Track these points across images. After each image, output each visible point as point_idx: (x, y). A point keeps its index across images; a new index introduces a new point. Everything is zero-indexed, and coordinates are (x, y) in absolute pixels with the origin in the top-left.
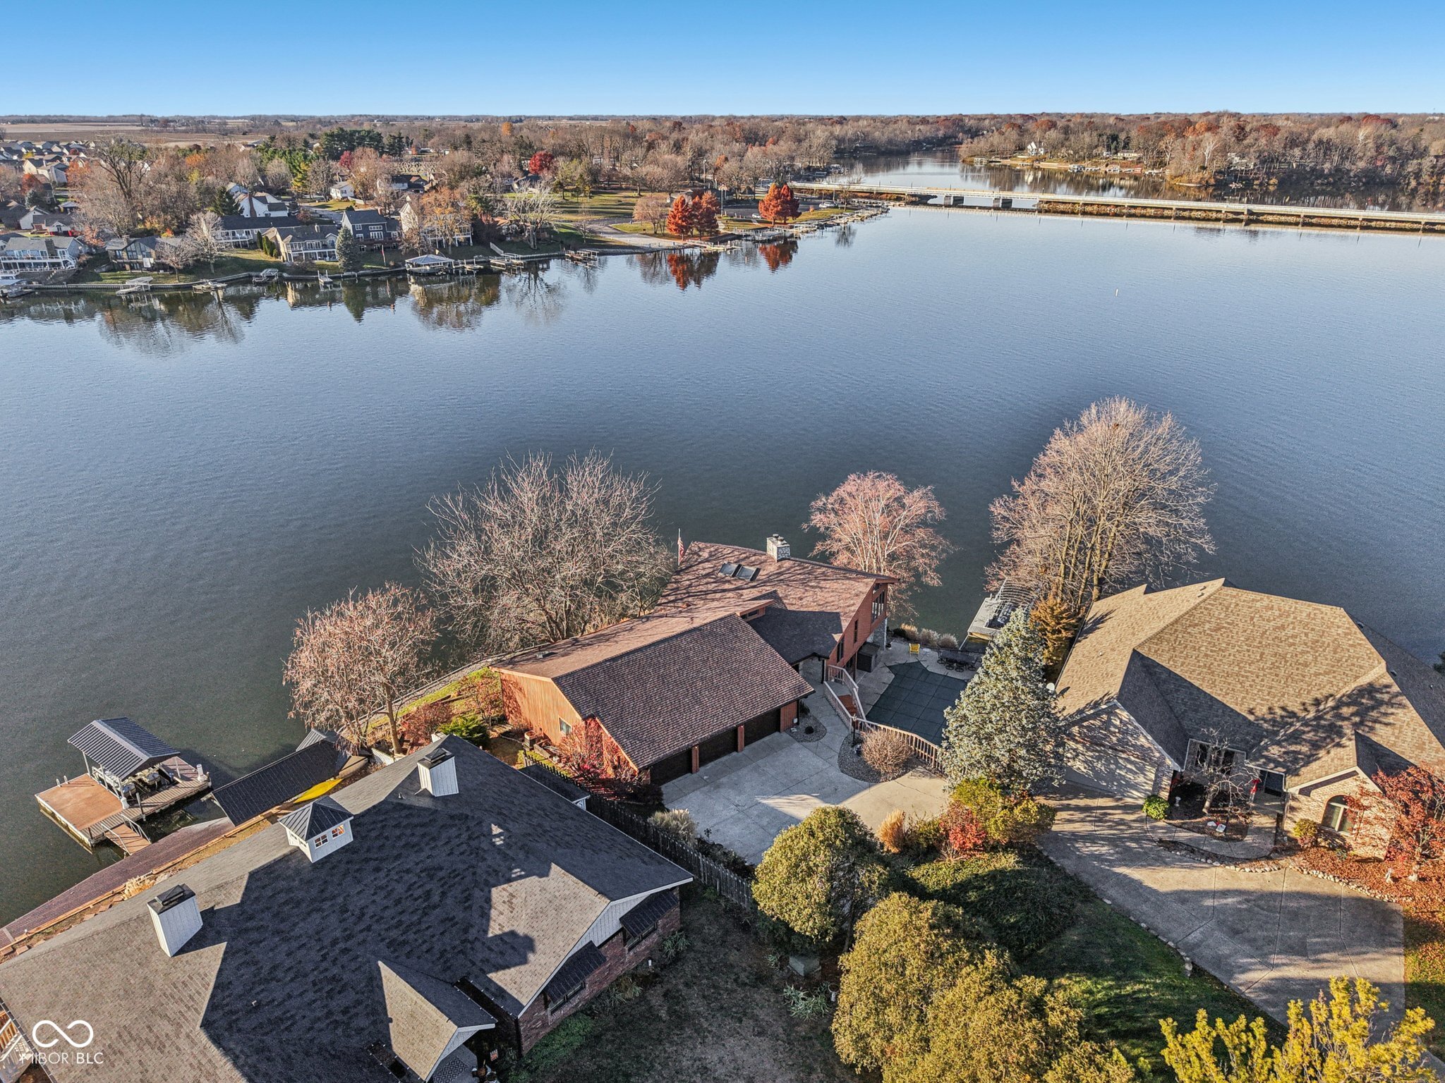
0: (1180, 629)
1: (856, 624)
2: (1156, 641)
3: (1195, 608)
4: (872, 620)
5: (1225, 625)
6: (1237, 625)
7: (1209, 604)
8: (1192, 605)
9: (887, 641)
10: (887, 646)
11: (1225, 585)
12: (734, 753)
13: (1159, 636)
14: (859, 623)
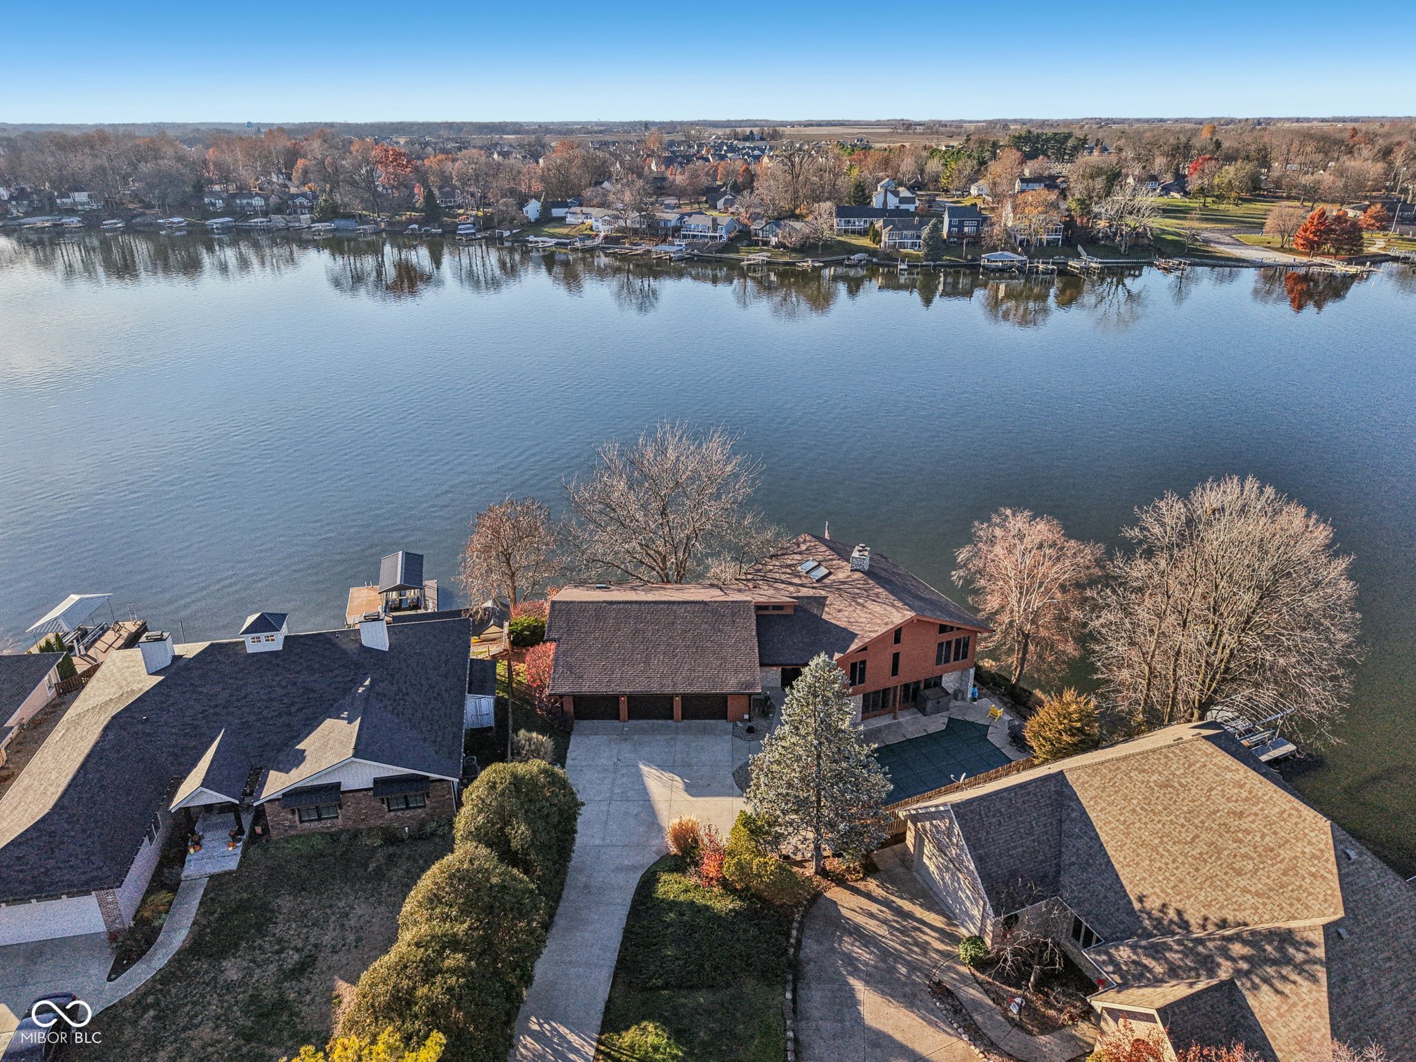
0: (1123, 768)
1: (896, 657)
2: (1090, 771)
3: (1154, 751)
4: (938, 662)
5: (1176, 785)
6: (1190, 790)
7: (1173, 752)
8: (1154, 746)
9: (973, 694)
10: (974, 699)
11: (1207, 738)
12: (670, 721)
13: (1095, 768)
14: (901, 657)
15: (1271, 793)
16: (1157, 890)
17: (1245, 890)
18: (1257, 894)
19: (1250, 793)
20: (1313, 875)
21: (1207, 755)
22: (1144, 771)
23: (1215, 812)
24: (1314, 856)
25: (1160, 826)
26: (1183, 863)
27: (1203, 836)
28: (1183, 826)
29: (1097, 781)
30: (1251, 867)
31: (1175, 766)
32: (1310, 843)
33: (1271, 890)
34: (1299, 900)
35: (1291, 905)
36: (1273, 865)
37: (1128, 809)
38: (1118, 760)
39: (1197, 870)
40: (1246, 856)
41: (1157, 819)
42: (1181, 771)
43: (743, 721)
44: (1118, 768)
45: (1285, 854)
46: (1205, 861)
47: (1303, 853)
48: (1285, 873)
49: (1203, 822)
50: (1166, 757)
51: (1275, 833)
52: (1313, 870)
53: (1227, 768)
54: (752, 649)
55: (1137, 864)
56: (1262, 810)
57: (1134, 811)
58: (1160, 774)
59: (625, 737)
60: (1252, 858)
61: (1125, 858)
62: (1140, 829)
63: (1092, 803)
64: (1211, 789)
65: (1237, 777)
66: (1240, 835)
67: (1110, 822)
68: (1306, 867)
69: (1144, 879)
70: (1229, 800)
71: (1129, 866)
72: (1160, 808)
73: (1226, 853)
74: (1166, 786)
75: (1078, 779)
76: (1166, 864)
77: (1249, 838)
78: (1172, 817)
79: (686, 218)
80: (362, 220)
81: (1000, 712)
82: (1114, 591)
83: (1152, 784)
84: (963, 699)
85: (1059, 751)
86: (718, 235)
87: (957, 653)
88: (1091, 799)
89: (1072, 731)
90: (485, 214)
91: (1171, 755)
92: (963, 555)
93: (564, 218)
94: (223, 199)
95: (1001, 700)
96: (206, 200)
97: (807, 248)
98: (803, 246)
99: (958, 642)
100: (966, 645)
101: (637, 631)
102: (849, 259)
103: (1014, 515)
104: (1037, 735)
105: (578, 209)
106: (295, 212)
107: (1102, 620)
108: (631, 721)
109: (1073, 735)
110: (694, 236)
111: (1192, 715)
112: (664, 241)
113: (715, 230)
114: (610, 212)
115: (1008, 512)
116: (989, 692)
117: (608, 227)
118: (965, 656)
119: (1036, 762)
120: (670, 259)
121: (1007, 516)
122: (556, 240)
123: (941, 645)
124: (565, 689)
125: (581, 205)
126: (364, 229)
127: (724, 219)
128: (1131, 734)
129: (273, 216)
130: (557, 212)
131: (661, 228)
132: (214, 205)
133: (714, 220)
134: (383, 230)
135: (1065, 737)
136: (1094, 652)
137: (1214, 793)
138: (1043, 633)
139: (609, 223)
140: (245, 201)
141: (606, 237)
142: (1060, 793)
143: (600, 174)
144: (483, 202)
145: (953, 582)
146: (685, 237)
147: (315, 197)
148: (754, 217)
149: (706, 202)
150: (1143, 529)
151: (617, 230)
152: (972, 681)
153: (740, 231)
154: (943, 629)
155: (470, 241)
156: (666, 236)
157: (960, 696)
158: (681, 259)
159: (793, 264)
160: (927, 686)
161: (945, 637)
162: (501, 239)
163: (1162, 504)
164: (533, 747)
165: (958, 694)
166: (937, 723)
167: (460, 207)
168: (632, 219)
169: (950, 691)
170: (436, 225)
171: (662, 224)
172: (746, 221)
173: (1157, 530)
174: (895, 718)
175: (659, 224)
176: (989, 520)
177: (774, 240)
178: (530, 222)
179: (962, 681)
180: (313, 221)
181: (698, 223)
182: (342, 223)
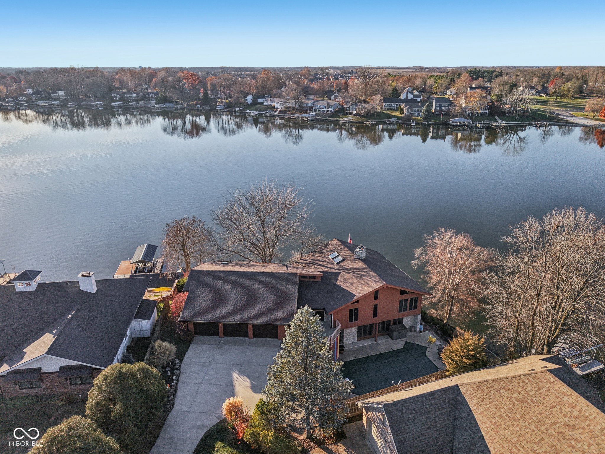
0: (496, 387)
1: (376, 307)
2: (475, 387)
3: (516, 377)
4: (400, 310)
5: (529, 401)
6: (538, 406)
7: (528, 379)
8: (517, 373)
9: (420, 329)
10: (421, 332)
11: (551, 371)
12: (247, 338)
13: (478, 385)
14: (378, 307)
19: (580, 412)
21: (550, 383)
22: (509, 390)
23: (555, 424)
25: (518, 429)
27: (547, 440)
28: (533, 431)
29: (479, 394)
31: (529, 389)
37: (498, 414)
38: (493, 381)
41: (516, 424)
42: (533, 392)
44: (492, 387)
49: (547, 430)
50: (523, 382)
53: (564, 393)
54: (294, 300)
56: (589, 426)
57: (501, 416)
58: (519, 393)
59: (220, 346)
62: (505, 429)
63: (475, 408)
64: (553, 407)
65: (571, 401)
67: (487, 423)
70: (565, 416)
72: (518, 416)
74: (523, 402)
75: (467, 391)
78: (526, 424)
79: (316, 103)
80: (177, 103)
81: (434, 339)
82: (496, 274)
83: (514, 400)
84: (415, 331)
86: (329, 110)
87: (411, 306)
88: (475, 405)
89: (468, 357)
90: (229, 101)
91: (527, 381)
92: (418, 252)
93: (263, 103)
94: (119, 94)
95: (436, 333)
96: (113, 95)
97: (369, 115)
98: (368, 114)
99: (412, 299)
100: (416, 301)
101: (234, 287)
102: (388, 121)
103: (446, 232)
104: (449, 357)
105: (269, 99)
106: (149, 100)
107: (489, 291)
108: (225, 337)
110: (319, 110)
111: (543, 349)
112: (306, 113)
113: (328, 108)
114: (283, 100)
115: (443, 230)
116: (430, 328)
117: (281, 107)
118: (415, 308)
119: (447, 374)
120: (308, 120)
121: (442, 232)
122: (259, 112)
123: (401, 301)
124: (188, 318)
125: (271, 97)
126: (177, 107)
127: (333, 104)
128: (505, 361)
129: (140, 102)
130: (260, 100)
131: (305, 107)
132: (116, 97)
133: (328, 103)
134: (185, 108)
136: (485, 309)
137: (554, 410)
138: (462, 296)
139: (282, 105)
140: (128, 95)
141: (280, 111)
142: (455, 399)
143: (281, 85)
144: (229, 96)
145: (412, 267)
146: (315, 111)
147: (158, 94)
148: (346, 103)
149: (327, 97)
150: (514, 237)
151: (286, 108)
152: (419, 321)
153: (340, 108)
154: (403, 292)
155: (222, 112)
156: (307, 110)
157: (413, 329)
158: (312, 120)
159: (363, 123)
160: (394, 323)
161: (404, 297)
162: (235, 112)
163: (526, 224)
164: (162, 351)
165: (412, 328)
166: (398, 344)
167: (219, 98)
168: (292, 103)
169: (407, 327)
170: (208, 106)
171: (305, 105)
172: (343, 104)
173: (522, 238)
174: (375, 341)
175: (303, 105)
176: (432, 234)
177: (355, 112)
178: (248, 104)
179: (415, 321)
180: (156, 104)
181: (321, 105)
182: (168, 105)
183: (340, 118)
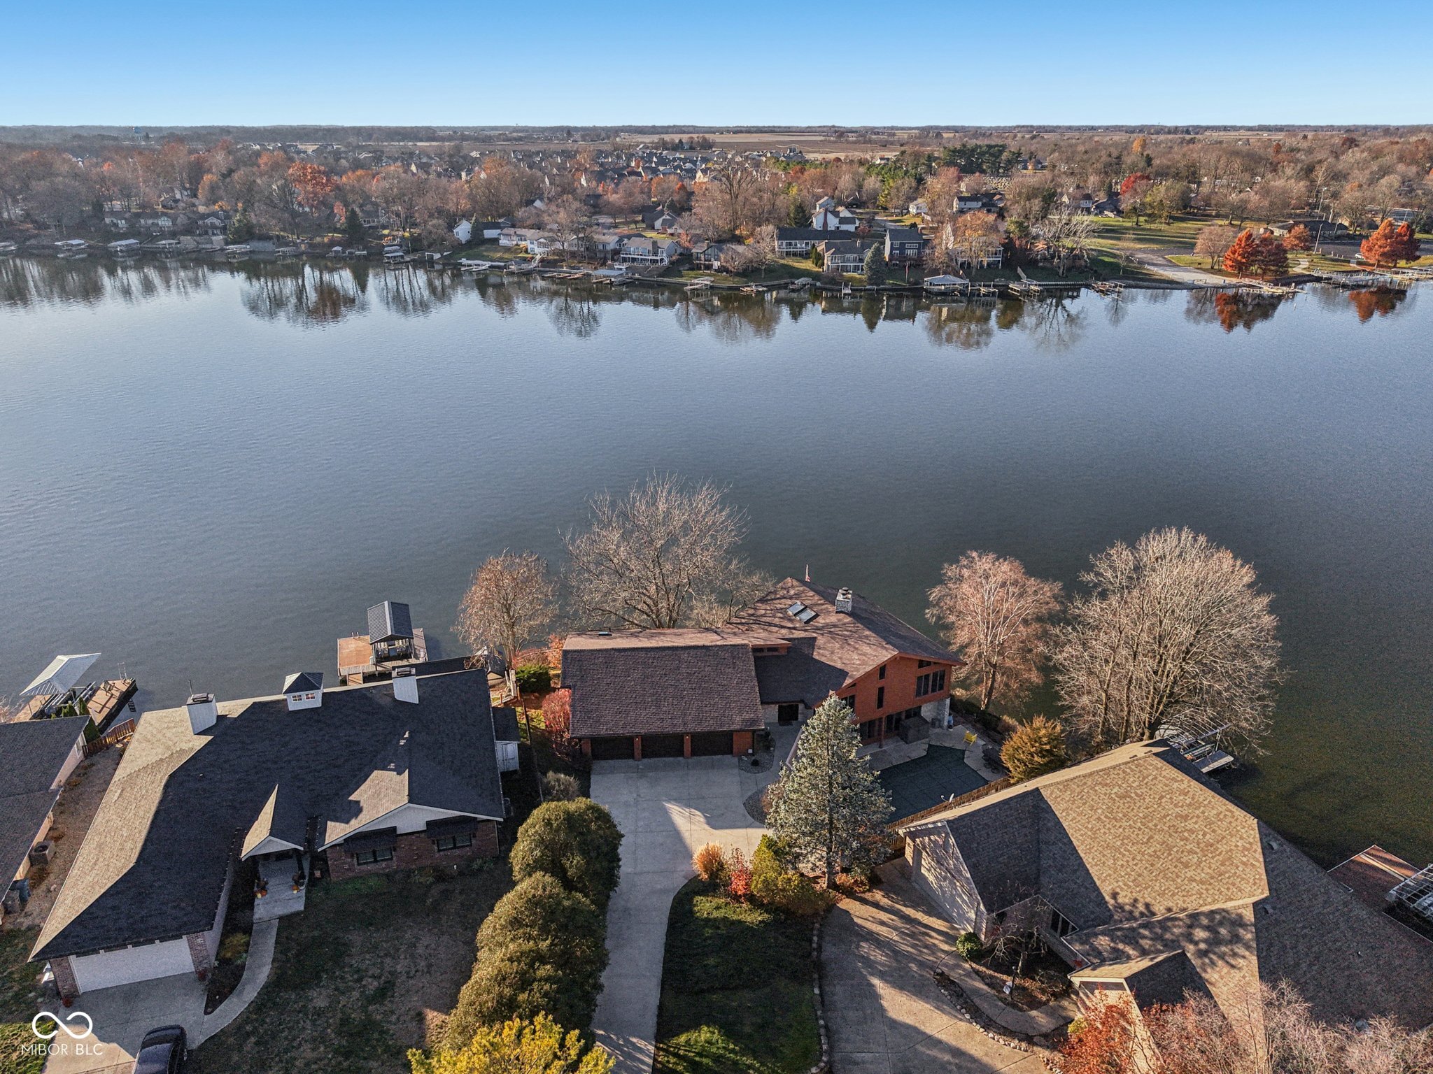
1: (881, 690)
2: (1061, 787)
3: (1114, 768)
4: (918, 694)
5: (1133, 795)
6: (1144, 799)
7: (1130, 768)
8: (1114, 763)
9: (949, 722)
10: (950, 727)
11: (1157, 755)
13: (1066, 784)
14: (886, 691)
15: (1210, 798)
16: (1121, 884)
17: (1192, 880)
18: (1202, 882)
19: (1193, 799)
20: (1244, 863)
21: (1157, 769)
22: (1106, 785)
23: (1165, 817)
24: (1245, 849)
25: (1121, 830)
26: (1141, 860)
27: (1156, 837)
28: (1140, 829)
29: (1067, 795)
30: (1195, 860)
31: (1131, 779)
32: (1241, 838)
33: (1212, 878)
34: (1234, 884)
35: (1228, 889)
36: (1213, 858)
37: (1094, 817)
38: (1084, 776)
39: (1152, 865)
40: (1191, 852)
41: (1118, 825)
42: (1137, 783)
43: (747, 755)
44: (1085, 784)
45: (1222, 848)
46: (1159, 857)
47: (1237, 846)
48: (1222, 864)
49: (1156, 825)
50: (1124, 772)
51: (1214, 831)
52: (1244, 859)
53: (1173, 779)
54: (753, 689)
55: (1104, 863)
56: (1203, 812)
57: (1099, 819)
58: (1120, 786)
59: (642, 773)
60: (1196, 853)
61: (1093, 859)
62: (1105, 833)
63: (1064, 814)
64: (1162, 797)
65: (1182, 787)
66: (1186, 834)
67: (1080, 830)
68: (1238, 857)
69: (1110, 875)
70: (1176, 806)
71: (1096, 865)
72: (1121, 815)
73: (1175, 850)
74: (1125, 797)
75: (1051, 794)
76: (1128, 861)
77: (1194, 836)
78: (1131, 822)
79: (625, 240)
81: (974, 737)
82: (1074, 629)
83: (1113, 796)
84: (941, 727)
85: (1032, 770)
86: (659, 258)
87: (934, 685)
88: (1063, 811)
89: (1042, 753)
90: (412, 234)
91: (1128, 771)
92: (935, 594)
93: (497, 240)
95: (974, 726)
97: (750, 272)
98: (744, 270)
99: (935, 675)
100: (942, 678)
102: (793, 283)
103: (980, 557)
104: (1012, 757)
105: (511, 231)
106: (207, 233)
107: (1065, 655)
108: (645, 761)
109: (1043, 756)
110: (634, 260)
111: (1143, 734)
112: (604, 264)
113: (655, 253)
114: (545, 234)
115: (974, 554)
116: (962, 720)
118: (941, 688)
119: (1012, 781)
120: (611, 283)
121: (973, 558)
123: (919, 678)
124: (585, 731)
125: (513, 226)
127: (664, 241)
128: (1092, 753)
131: (600, 251)
133: (654, 242)
134: (303, 252)
135: (1036, 758)
136: (1058, 682)
137: (1163, 800)
138: (1009, 663)
139: (545, 245)
141: (542, 260)
142: (1036, 807)
143: (531, 193)
144: (409, 222)
145: (927, 620)
146: (625, 260)
147: (228, 217)
148: (695, 240)
149: (643, 222)
150: (1098, 574)
151: (554, 253)
152: (947, 710)
153: (681, 254)
154: (921, 664)
156: (606, 259)
157: (937, 723)
158: (622, 284)
159: (737, 288)
160: (908, 717)
161: (924, 671)
162: (431, 262)
164: (562, 787)
165: (936, 722)
166: (918, 750)
167: (384, 227)
168: (570, 241)
169: (929, 720)
170: (361, 247)
171: (601, 247)
172: (687, 243)
173: (1109, 574)
174: (880, 747)
175: (597, 246)
176: (958, 561)
177: (716, 264)
178: (461, 244)
179: (939, 710)
180: (227, 243)
181: (638, 245)
182: (258, 245)
183: (682, 276)
